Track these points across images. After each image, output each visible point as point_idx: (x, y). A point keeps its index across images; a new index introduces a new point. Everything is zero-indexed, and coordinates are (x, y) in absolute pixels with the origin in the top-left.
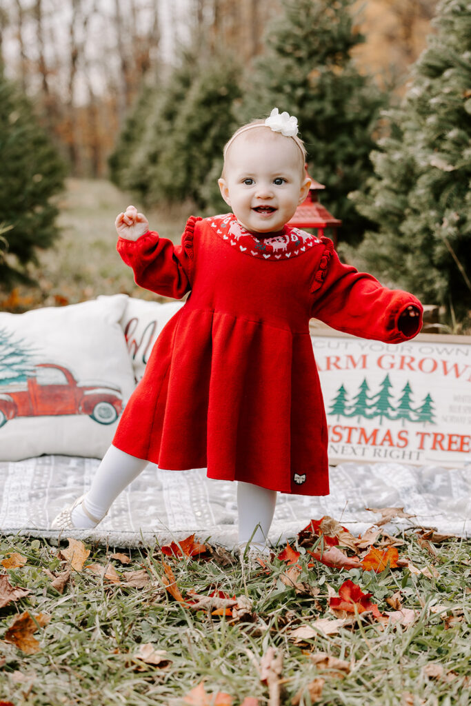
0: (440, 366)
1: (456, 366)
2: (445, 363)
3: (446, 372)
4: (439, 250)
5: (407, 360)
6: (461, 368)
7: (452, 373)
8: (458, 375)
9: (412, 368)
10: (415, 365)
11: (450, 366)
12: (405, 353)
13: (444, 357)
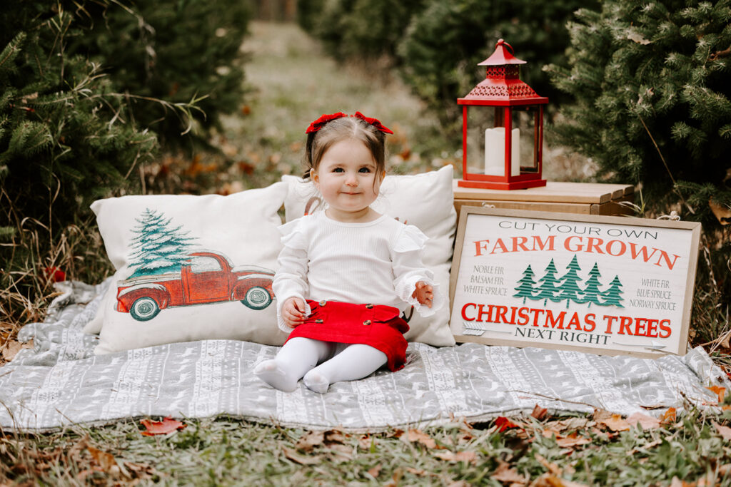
0: (629, 248)
1: (644, 249)
2: (633, 246)
3: (634, 256)
4: (633, 126)
5: (595, 242)
6: (649, 252)
7: (641, 256)
8: (646, 259)
9: (600, 251)
10: (603, 247)
11: (638, 249)
12: (593, 235)
13: (633, 239)
